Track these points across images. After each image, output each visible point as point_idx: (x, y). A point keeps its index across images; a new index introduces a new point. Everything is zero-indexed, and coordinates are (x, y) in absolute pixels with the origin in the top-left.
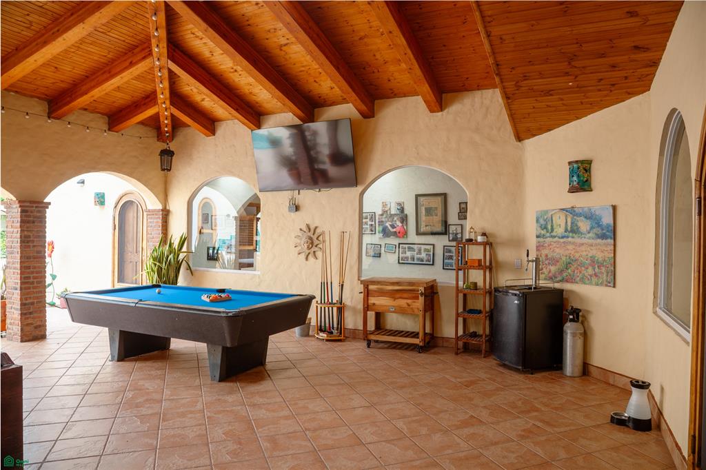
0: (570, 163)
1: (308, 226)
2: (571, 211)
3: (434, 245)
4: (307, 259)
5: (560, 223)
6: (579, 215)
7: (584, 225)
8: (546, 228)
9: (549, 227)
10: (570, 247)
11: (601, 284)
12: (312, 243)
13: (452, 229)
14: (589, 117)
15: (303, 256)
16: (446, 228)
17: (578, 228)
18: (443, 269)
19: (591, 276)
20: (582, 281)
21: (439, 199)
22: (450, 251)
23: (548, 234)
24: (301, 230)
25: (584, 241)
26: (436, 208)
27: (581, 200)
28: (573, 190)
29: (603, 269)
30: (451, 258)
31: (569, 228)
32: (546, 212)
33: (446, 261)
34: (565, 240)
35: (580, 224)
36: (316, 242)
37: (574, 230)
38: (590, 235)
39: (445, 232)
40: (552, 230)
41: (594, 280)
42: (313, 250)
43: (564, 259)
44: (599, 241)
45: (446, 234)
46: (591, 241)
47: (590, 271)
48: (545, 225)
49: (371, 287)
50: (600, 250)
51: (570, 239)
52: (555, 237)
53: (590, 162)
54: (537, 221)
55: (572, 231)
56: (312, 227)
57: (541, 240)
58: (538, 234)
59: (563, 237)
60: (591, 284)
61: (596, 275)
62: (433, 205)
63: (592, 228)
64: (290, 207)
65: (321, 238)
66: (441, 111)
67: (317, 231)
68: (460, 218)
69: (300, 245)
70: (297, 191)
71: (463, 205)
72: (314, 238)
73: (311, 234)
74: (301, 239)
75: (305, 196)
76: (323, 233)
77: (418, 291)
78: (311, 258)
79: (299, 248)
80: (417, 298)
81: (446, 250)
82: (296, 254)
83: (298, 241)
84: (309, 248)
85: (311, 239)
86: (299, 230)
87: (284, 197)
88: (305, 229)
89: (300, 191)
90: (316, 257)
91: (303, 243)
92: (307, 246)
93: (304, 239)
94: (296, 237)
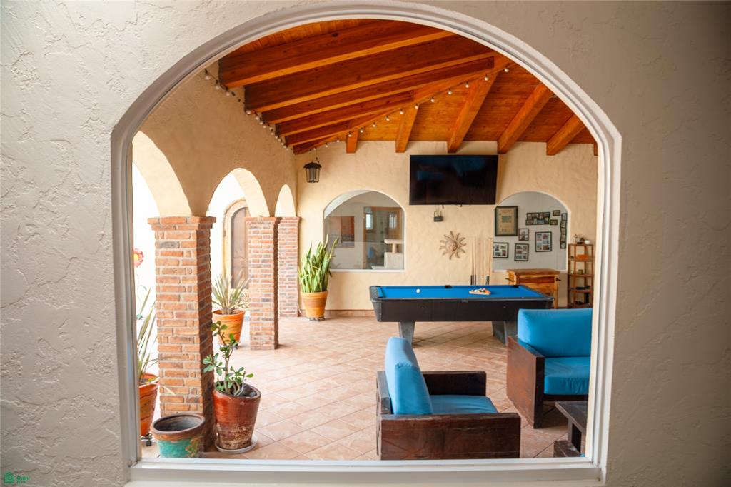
1: (451, 233)
3: (508, 243)
4: (450, 258)
12: (457, 246)
13: (521, 231)
15: (447, 256)
21: (513, 210)
22: (520, 248)
24: (445, 236)
26: (510, 217)
30: (520, 252)
33: (517, 255)
36: (459, 245)
39: (516, 233)
42: (456, 251)
45: (517, 235)
49: (522, 277)
56: (455, 234)
62: (508, 215)
64: (435, 218)
65: (463, 242)
66: (554, 155)
67: (460, 237)
68: (527, 224)
69: (445, 247)
70: (441, 206)
71: (529, 215)
72: (458, 242)
73: (455, 239)
74: (446, 243)
75: (448, 210)
76: (464, 238)
77: (554, 277)
78: (454, 257)
79: (444, 250)
80: (553, 282)
81: (517, 247)
82: (441, 254)
83: (442, 244)
84: (454, 250)
85: (455, 243)
86: (443, 237)
87: (429, 210)
88: (449, 235)
89: (445, 206)
90: (458, 257)
91: (448, 246)
92: (451, 248)
93: (449, 243)
94: (441, 241)
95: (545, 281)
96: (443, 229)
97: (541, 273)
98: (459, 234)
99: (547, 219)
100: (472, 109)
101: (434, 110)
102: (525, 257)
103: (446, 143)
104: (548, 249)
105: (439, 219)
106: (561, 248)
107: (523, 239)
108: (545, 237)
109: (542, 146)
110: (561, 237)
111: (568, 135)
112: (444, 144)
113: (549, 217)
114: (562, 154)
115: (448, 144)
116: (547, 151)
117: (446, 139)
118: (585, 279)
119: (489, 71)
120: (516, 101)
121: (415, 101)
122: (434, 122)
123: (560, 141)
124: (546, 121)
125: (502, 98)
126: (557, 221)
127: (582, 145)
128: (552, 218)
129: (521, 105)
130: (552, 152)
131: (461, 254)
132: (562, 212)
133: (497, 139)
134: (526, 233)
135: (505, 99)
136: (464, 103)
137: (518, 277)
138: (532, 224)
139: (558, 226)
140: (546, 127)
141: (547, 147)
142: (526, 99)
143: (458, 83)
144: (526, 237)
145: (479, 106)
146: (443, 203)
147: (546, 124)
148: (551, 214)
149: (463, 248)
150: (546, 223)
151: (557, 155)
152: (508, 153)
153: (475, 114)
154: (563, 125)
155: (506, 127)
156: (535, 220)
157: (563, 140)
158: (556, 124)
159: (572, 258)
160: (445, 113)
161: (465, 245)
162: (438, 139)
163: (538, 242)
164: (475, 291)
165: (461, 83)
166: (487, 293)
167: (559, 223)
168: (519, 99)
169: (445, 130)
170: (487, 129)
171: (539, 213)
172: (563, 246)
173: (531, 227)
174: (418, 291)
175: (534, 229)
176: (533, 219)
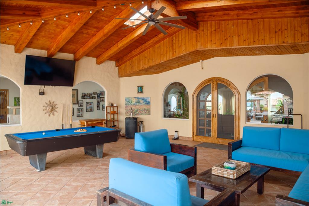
0: (138, 86)
1: (50, 101)
2: (138, 98)
3: (73, 108)
4: (49, 116)
5: (134, 101)
6: (140, 99)
7: (141, 101)
8: (129, 102)
9: (130, 102)
10: (137, 107)
11: (147, 115)
12: (53, 109)
13: (80, 102)
14: (142, 76)
15: (48, 114)
16: (77, 102)
17: (140, 102)
18: (77, 116)
19: (144, 113)
20: (142, 114)
21: (75, 91)
22: (79, 110)
23: (130, 104)
25: (141, 105)
26: (74, 95)
27: (140, 95)
28: (138, 93)
29: (147, 111)
30: (79, 112)
31: (137, 102)
32: (129, 98)
33: (78, 114)
34: (136, 105)
35: (140, 101)
37: (139, 102)
38: (144, 103)
39: (78, 103)
40: (131, 102)
41: (145, 114)
42: (53, 112)
43: (135, 109)
44: (146, 105)
45: (77, 104)
46: (144, 105)
47: (144, 112)
48: (129, 101)
50: (146, 107)
51: (137, 105)
52: (132, 104)
53: (143, 86)
54: (126, 100)
55: (138, 103)
56: (52, 102)
57: (127, 105)
58: (126, 103)
59: (135, 104)
60: (144, 115)
61: (145, 113)
62: (73, 93)
63: (144, 102)
64: (40, 93)
65: (56, 106)
66: (100, 64)
67: (54, 103)
68: (82, 99)
69: (46, 109)
70: (43, 86)
71: (83, 94)
72: (54, 106)
73: (52, 105)
74: (47, 107)
75: (48, 89)
76: (57, 104)
77: (103, 122)
78: (51, 115)
79: (45, 111)
80: (103, 124)
81: (78, 109)
82: (44, 114)
83: (45, 108)
84: (51, 111)
85: (52, 107)
86: (45, 103)
87: (36, 88)
88: (48, 103)
89: (45, 86)
90: (54, 115)
91: (48, 109)
92: (50, 110)
93: (48, 107)
94: (43, 106)
95: (99, 124)
96: (45, 99)
97: (98, 120)
98: (54, 102)
99: (91, 96)
100: (72, 31)
101: (47, 28)
102: (81, 114)
103: (46, 51)
104: (91, 110)
105: (42, 93)
106: (97, 110)
107: (81, 106)
108: (90, 104)
109: (94, 60)
110: (97, 105)
111: (111, 54)
112: (45, 52)
113: (92, 95)
114: (103, 64)
115: (48, 52)
116: (97, 62)
117: (48, 49)
118: (114, 122)
119: (92, 8)
120: (93, 32)
121: (42, 17)
122: (44, 37)
123: (106, 57)
124: (101, 46)
125: (87, 29)
126: (95, 97)
127: (111, 61)
128: (93, 95)
129: (94, 35)
130: (99, 63)
131: (55, 113)
132: (97, 93)
133: (74, 53)
134: (82, 103)
135: (88, 29)
136: (67, 27)
137: (87, 123)
138: (85, 98)
139: (96, 100)
140: (100, 50)
141: (97, 61)
142: (98, 32)
143: (73, 12)
144: (82, 105)
145: (77, 29)
146: (44, 85)
147: (100, 48)
148: (93, 94)
149: (56, 110)
150: (90, 98)
151: (101, 65)
152: (79, 61)
153: (73, 34)
154: (107, 50)
155: (81, 47)
156: (86, 96)
157: (107, 57)
158: (105, 49)
159: (108, 113)
160: (53, 32)
161: (57, 108)
162: (42, 48)
163: (87, 107)
164: (78, 130)
165: (75, 12)
166: (85, 131)
167: (96, 98)
168: (95, 32)
169: (48, 43)
170: (72, 46)
171: (87, 93)
172: (98, 109)
173: (84, 100)
174: (44, 134)
175: (85, 101)
176: (85, 96)
